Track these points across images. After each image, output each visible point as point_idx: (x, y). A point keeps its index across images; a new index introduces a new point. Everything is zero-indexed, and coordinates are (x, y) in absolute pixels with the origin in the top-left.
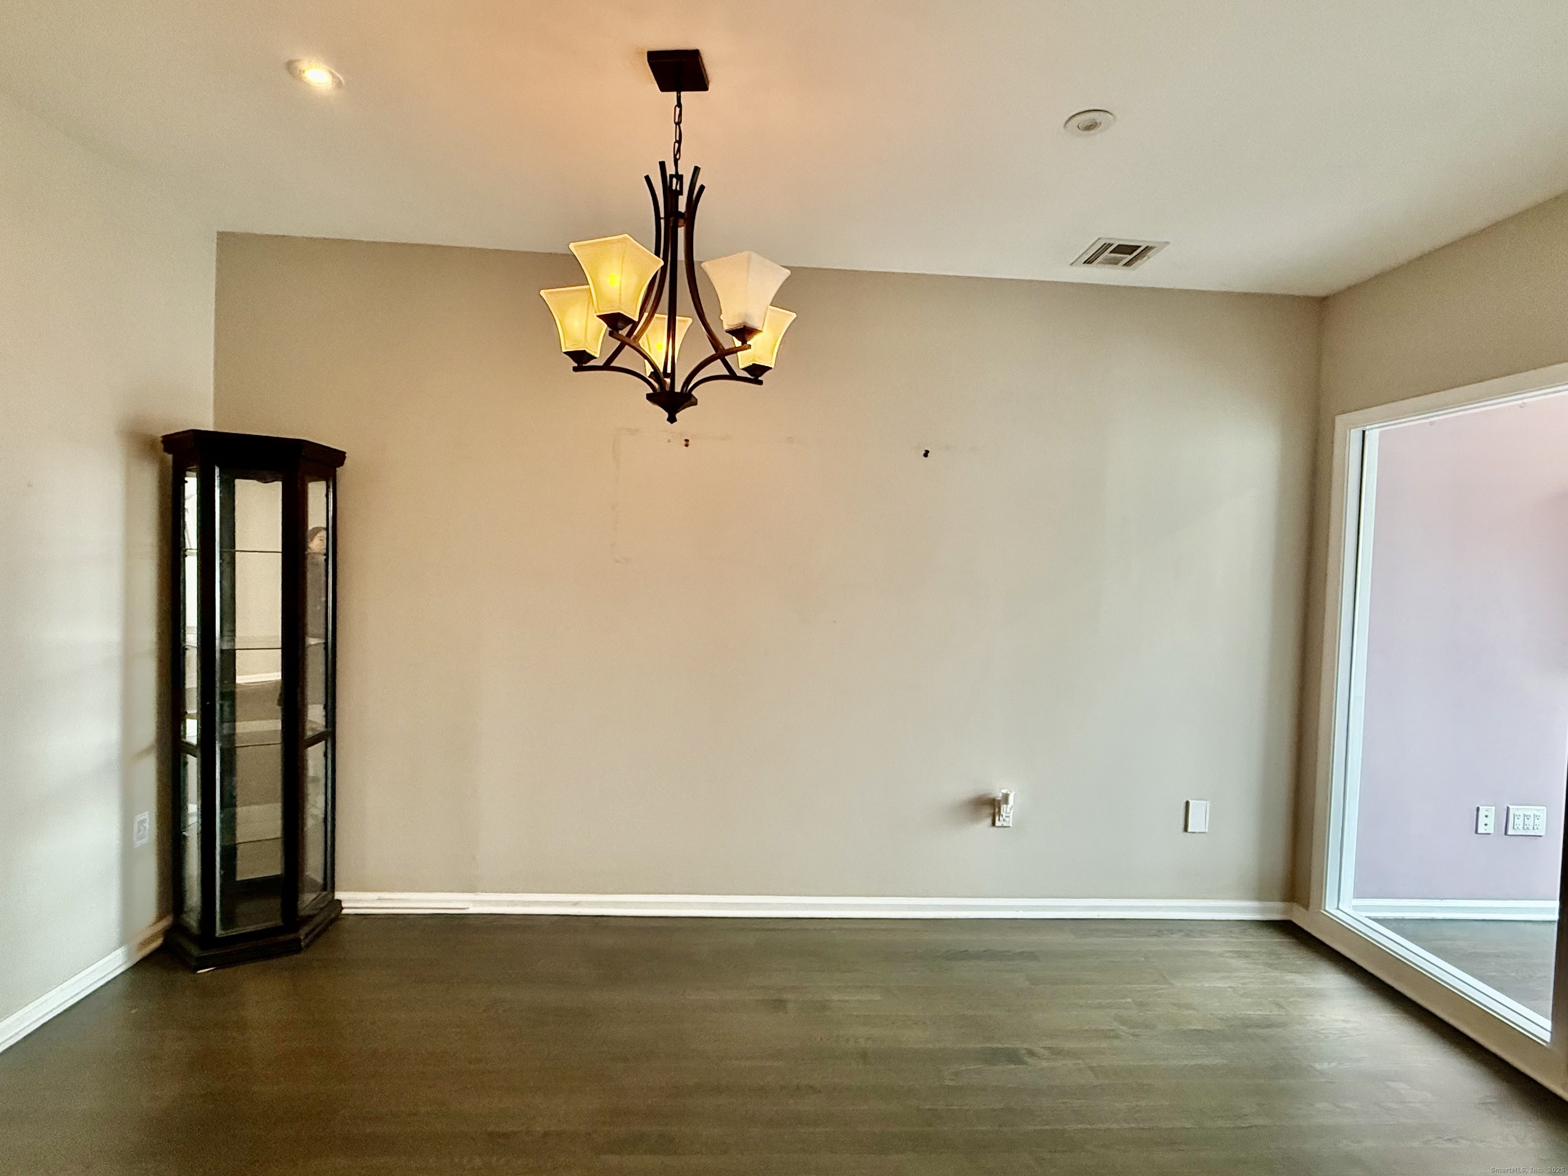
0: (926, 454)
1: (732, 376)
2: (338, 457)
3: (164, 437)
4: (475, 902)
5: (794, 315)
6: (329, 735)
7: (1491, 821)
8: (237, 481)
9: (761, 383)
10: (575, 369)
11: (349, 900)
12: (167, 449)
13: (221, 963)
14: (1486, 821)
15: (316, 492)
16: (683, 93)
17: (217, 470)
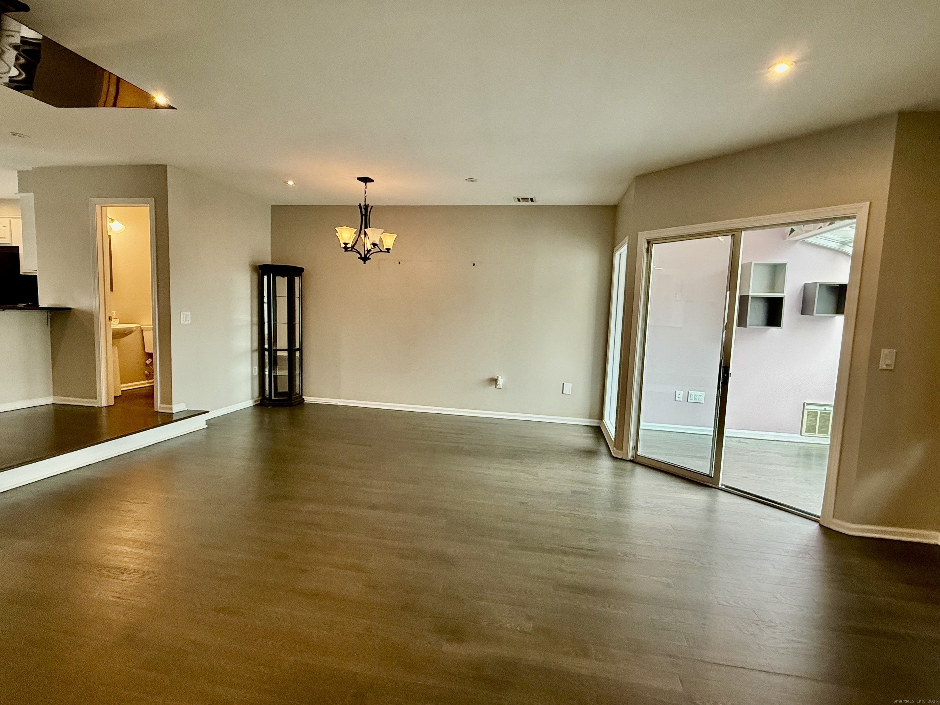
0: (474, 265)
1: (381, 251)
2: (302, 270)
3: (259, 266)
4: (339, 402)
5: (396, 235)
6: (301, 350)
7: (681, 396)
8: (277, 277)
9: (389, 252)
10: (345, 251)
11: (306, 399)
12: (260, 269)
13: (274, 406)
14: (679, 396)
15: (297, 279)
16: (367, 183)
17: (271, 274)
